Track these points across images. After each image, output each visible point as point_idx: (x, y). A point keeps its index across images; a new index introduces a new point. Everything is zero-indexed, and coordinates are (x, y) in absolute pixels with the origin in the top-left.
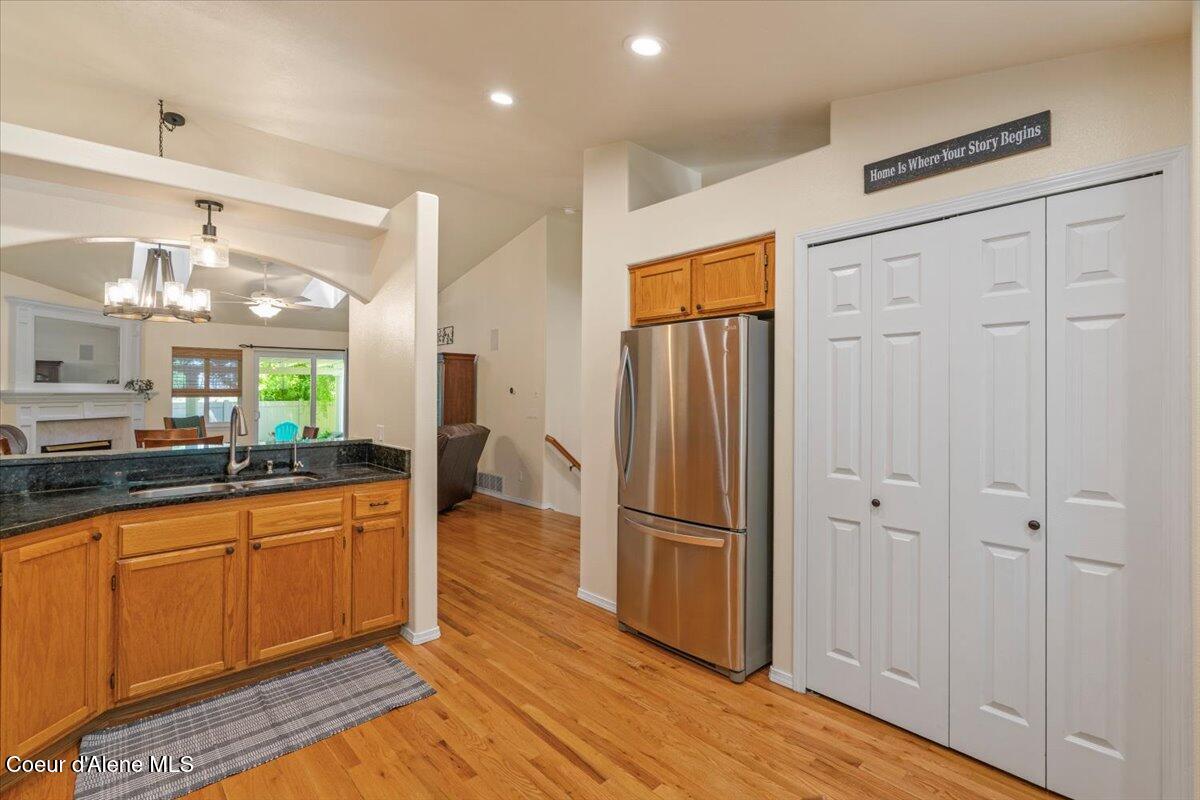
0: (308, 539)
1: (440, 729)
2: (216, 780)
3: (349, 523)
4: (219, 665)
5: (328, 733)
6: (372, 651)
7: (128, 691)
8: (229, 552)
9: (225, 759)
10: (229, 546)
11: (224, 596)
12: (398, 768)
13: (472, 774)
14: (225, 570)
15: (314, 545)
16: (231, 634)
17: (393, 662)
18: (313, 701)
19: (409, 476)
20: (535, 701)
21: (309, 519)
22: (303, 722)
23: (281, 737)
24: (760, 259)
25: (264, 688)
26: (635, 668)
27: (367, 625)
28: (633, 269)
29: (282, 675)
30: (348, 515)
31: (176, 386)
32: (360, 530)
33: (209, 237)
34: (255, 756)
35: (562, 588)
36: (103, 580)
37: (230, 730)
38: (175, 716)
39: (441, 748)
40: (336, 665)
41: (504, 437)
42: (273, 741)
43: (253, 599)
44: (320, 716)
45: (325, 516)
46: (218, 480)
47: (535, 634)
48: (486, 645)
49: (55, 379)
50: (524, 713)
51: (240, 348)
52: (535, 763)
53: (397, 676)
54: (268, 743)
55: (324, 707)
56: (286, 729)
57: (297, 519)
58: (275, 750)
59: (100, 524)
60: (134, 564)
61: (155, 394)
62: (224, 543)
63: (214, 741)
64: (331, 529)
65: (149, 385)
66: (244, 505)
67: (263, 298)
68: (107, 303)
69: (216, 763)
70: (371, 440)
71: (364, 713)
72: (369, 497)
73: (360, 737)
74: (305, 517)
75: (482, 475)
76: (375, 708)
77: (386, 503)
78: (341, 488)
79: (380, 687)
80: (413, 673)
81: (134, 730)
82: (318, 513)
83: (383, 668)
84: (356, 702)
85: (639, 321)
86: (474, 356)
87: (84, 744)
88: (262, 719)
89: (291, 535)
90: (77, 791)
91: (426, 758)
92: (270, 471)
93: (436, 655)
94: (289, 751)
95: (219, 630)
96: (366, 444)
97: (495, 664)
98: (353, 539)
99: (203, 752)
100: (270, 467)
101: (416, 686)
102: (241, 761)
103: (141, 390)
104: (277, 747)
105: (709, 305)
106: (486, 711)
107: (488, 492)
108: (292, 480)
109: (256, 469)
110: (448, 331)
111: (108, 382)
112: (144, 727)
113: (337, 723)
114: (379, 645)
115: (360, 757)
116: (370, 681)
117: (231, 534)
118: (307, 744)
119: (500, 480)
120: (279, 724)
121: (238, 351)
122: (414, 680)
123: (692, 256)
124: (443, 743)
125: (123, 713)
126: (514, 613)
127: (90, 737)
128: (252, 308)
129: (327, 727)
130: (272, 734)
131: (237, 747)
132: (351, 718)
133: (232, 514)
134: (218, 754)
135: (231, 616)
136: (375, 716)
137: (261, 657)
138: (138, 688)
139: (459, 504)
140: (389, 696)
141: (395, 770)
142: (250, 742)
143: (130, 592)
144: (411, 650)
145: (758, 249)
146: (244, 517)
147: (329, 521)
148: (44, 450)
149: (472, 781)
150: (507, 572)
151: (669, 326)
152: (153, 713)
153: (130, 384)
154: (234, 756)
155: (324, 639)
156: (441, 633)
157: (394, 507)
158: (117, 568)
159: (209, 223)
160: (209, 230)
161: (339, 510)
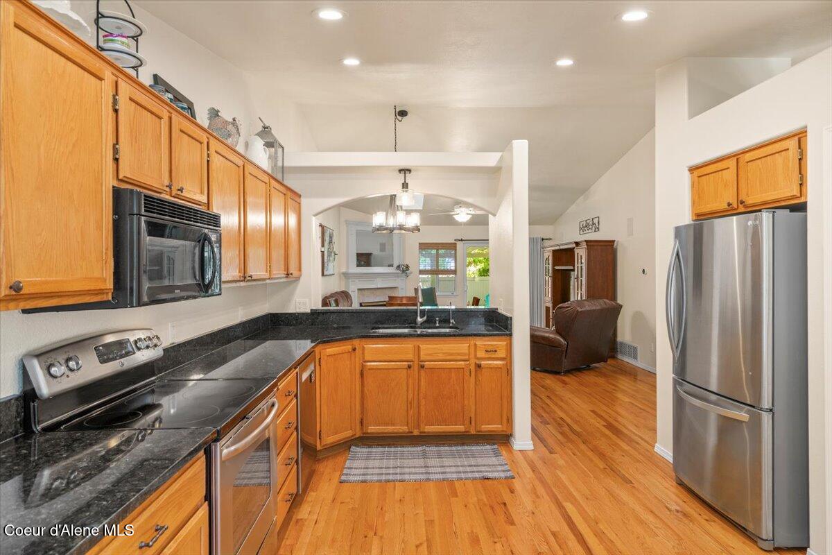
0: (450, 367)
1: (507, 497)
2: (394, 481)
3: (473, 361)
4: (405, 428)
5: (448, 479)
6: (488, 446)
7: (368, 429)
8: (409, 367)
9: (400, 474)
10: (409, 363)
11: (407, 391)
12: (475, 507)
13: (512, 523)
14: (408, 377)
15: (453, 370)
16: (411, 413)
17: (497, 455)
18: (447, 462)
19: (511, 335)
20: (575, 503)
21: (451, 354)
22: (439, 470)
23: (426, 473)
24: (793, 153)
25: (427, 449)
26: (670, 510)
27: (486, 428)
28: (692, 170)
29: (437, 445)
30: (472, 356)
31: (421, 268)
32: (479, 366)
33: (405, 189)
34: (413, 477)
35: (646, 441)
36: (358, 371)
37: (407, 462)
38: (387, 449)
39: (503, 506)
40: (466, 448)
41: (637, 312)
42: (422, 473)
43: (421, 395)
44: (448, 470)
45: (459, 354)
46: (411, 327)
47: (602, 465)
48: (561, 462)
49: (368, 264)
50: (563, 507)
51: (454, 242)
52: (554, 534)
53: (497, 463)
55: (451, 466)
56: (430, 470)
57: (444, 354)
58: (423, 478)
59: (356, 343)
60: (370, 365)
61: (411, 273)
62: (407, 361)
63: (398, 464)
64: (463, 363)
65: (407, 267)
66: (417, 342)
67: (461, 209)
68: (374, 225)
69: (396, 474)
70: (497, 309)
71: (470, 475)
72: (484, 345)
73: (463, 485)
75: (621, 343)
76: (477, 475)
77: (496, 351)
78: (469, 338)
79: (484, 465)
80: (506, 464)
81: (370, 450)
82: (454, 352)
83: (491, 457)
84: (468, 469)
85: (698, 215)
86: (613, 241)
87: (351, 449)
88: (421, 462)
89: (440, 363)
90: (346, 466)
91: (492, 508)
92: (437, 325)
93: (525, 458)
94: (428, 480)
95: (406, 408)
96: (494, 312)
97: (560, 474)
98: (476, 371)
99: (393, 468)
100: (437, 322)
101: (504, 471)
102: (407, 477)
103: (403, 271)
104: (423, 477)
105: (750, 200)
106: (539, 498)
107: (627, 359)
108: (448, 330)
109: (430, 322)
110: (596, 221)
111: (389, 266)
112: (374, 450)
113: (455, 476)
114: (494, 444)
115: (459, 494)
116: (480, 461)
117: (410, 357)
118: (437, 480)
119: (635, 349)
120: (428, 467)
121: (454, 243)
122: (506, 468)
123: (737, 156)
124: (505, 504)
125: (367, 440)
126: (595, 450)
127: (354, 447)
128: (454, 216)
129: (449, 476)
130: (423, 470)
131: (407, 470)
132: (463, 476)
133: (410, 346)
134: (398, 471)
135: (411, 403)
136: (475, 479)
137: (426, 430)
138: (372, 429)
139: (597, 365)
140: (487, 472)
141: (473, 507)
142: (413, 470)
143: (369, 380)
144: (512, 453)
145: (792, 144)
146: (416, 349)
147: (459, 357)
148: (361, 305)
149: (511, 527)
150: (605, 420)
151: (735, 218)
152: (379, 445)
153: (398, 267)
154: (404, 474)
155: (459, 430)
156: (534, 447)
157: (502, 354)
158: (363, 366)
159: (405, 181)
160: (405, 186)
161: (467, 351)
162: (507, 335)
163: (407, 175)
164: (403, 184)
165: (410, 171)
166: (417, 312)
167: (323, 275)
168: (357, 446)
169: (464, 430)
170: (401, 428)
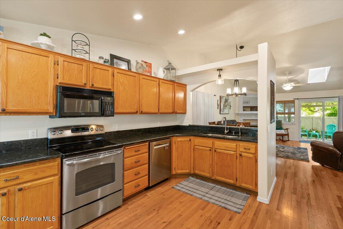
0: (227, 153)
1: (225, 221)
3: (238, 152)
5: (209, 201)
7: (195, 171)
8: (210, 150)
10: (210, 149)
11: (210, 160)
12: (205, 218)
14: (210, 154)
15: (229, 155)
16: (211, 169)
18: (218, 194)
19: (257, 142)
22: (210, 196)
23: (203, 196)
27: (244, 185)
29: (223, 186)
30: (238, 150)
32: (241, 155)
36: (192, 148)
37: (202, 189)
38: (201, 181)
39: (217, 224)
44: (214, 198)
45: (231, 148)
46: (223, 134)
51: (292, 100)
53: (239, 203)
54: (199, 194)
55: (217, 197)
56: (207, 195)
57: (224, 147)
59: (191, 138)
60: (197, 147)
63: (198, 188)
64: (233, 152)
66: (214, 140)
71: (220, 204)
72: (244, 146)
73: (211, 207)
74: (226, 147)
76: (223, 205)
77: (249, 149)
78: (236, 141)
79: (232, 202)
80: (244, 206)
87: (189, 177)
89: (223, 151)
91: (212, 222)
92: (234, 134)
97: (269, 223)
98: (240, 157)
99: (195, 189)
100: (234, 133)
101: (239, 208)
104: (201, 197)
109: (230, 133)
112: (197, 180)
114: (249, 194)
115: (205, 209)
116: (233, 199)
117: (211, 146)
118: (204, 200)
120: (207, 193)
122: (241, 207)
124: (220, 223)
127: (191, 177)
128: (283, 88)
133: (211, 141)
135: (211, 165)
138: (197, 172)
140: (230, 205)
143: (196, 152)
146: (214, 143)
147: (232, 150)
155: (230, 182)
156: (270, 203)
157: (253, 151)
158: (194, 147)
159: (220, 74)
160: (220, 76)
161: (235, 147)
162: (255, 142)
163: (220, 72)
164: (219, 75)
165: (222, 70)
166: (225, 128)
167: (220, 113)
168: (192, 177)
169: (233, 183)
170: (207, 175)
